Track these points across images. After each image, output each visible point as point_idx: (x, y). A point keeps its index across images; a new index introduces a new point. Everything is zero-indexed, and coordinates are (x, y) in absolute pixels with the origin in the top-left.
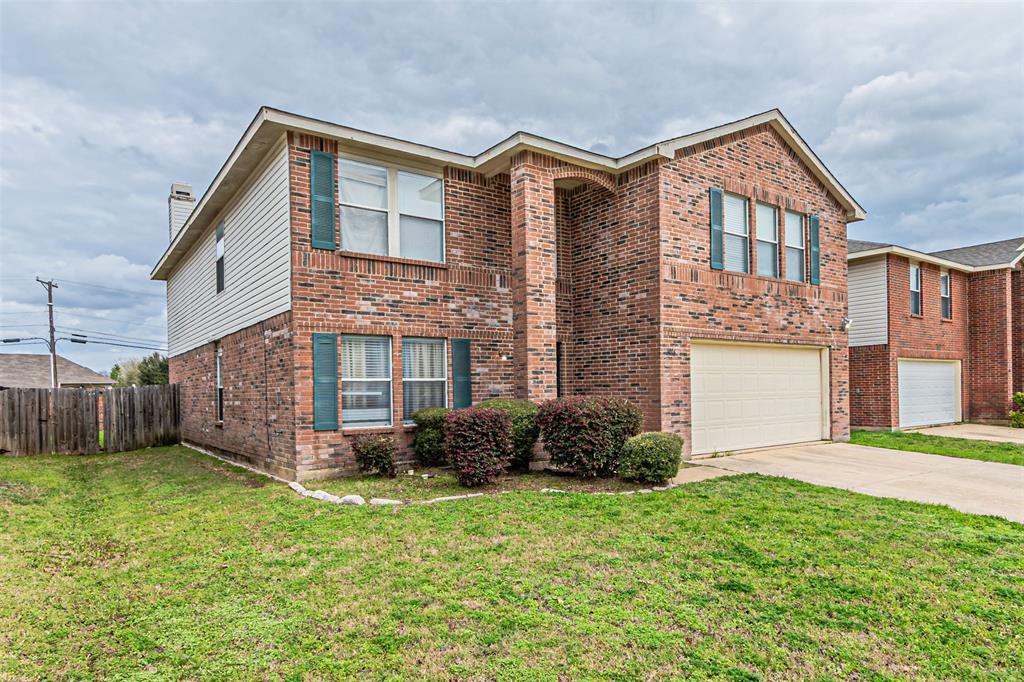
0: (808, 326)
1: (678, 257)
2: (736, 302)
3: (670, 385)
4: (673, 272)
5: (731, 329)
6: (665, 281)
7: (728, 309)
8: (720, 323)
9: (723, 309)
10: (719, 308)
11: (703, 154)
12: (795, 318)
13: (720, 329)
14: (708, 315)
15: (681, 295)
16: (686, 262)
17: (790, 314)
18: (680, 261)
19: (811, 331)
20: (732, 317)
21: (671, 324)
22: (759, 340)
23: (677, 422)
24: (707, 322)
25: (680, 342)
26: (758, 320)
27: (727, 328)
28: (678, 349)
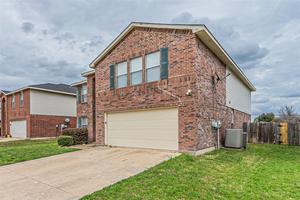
0: (160, 99)
1: (100, 90)
2: (120, 98)
3: (98, 125)
4: (99, 95)
5: (118, 107)
6: (97, 98)
7: (117, 101)
8: (114, 106)
9: (115, 101)
10: (113, 101)
11: (108, 57)
12: (151, 97)
13: (114, 108)
14: (109, 104)
15: (101, 101)
16: (102, 91)
17: (147, 96)
18: (101, 91)
19: (161, 101)
20: (118, 103)
21: (98, 109)
22: (131, 109)
23: (100, 135)
24: (109, 107)
25: (101, 113)
26: (129, 102)
27: (116, 107)
28: (100, 116)
